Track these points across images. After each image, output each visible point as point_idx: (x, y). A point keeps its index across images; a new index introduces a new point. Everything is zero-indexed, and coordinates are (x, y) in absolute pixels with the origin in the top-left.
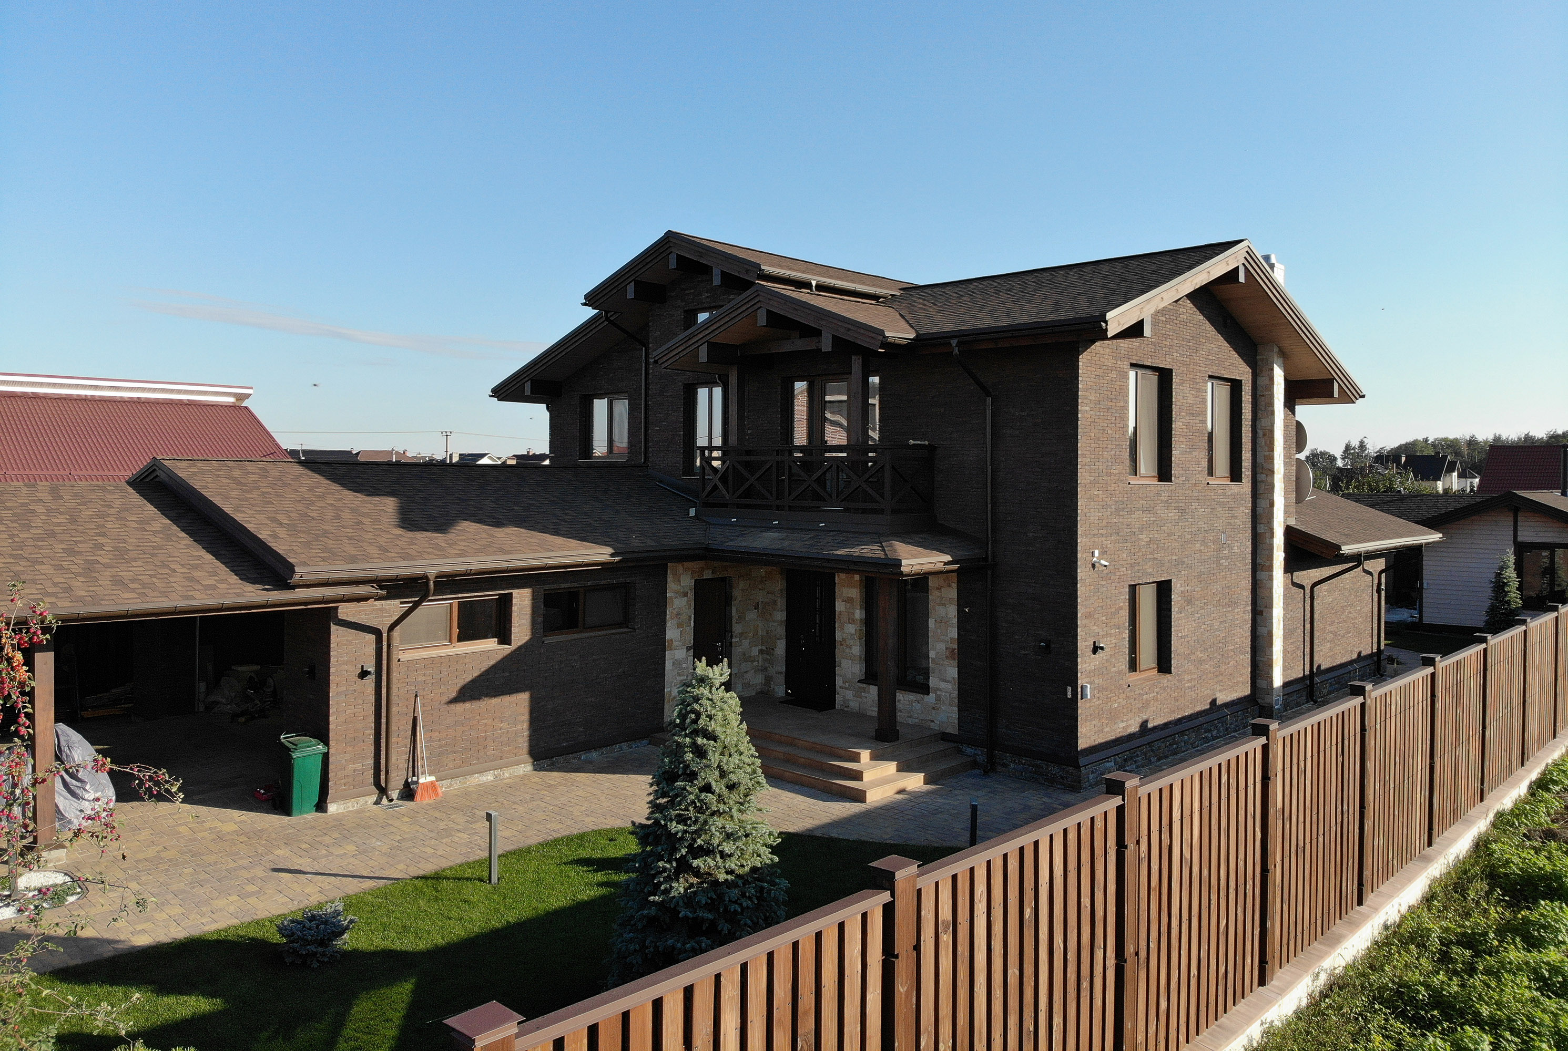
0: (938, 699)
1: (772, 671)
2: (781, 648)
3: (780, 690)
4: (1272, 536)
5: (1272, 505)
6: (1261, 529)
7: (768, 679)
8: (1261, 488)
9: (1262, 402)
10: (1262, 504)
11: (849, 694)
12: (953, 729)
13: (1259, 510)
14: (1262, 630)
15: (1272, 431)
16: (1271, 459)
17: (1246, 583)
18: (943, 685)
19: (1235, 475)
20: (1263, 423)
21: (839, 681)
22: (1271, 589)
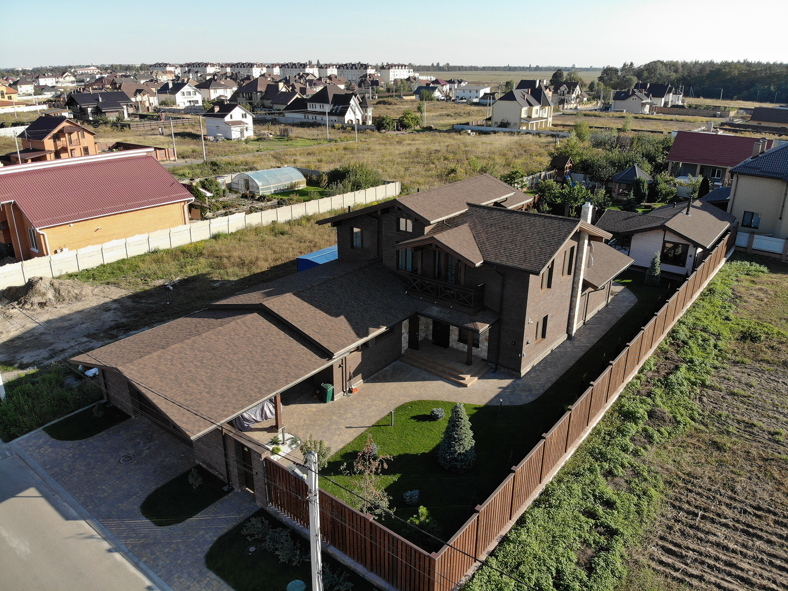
0: (481, 350)
1: (428, 333)
2: (431, 327)
3: (431, 338)
4: (578, 288)
5: (579, 279)
6: (575, 286)
7: (427, 335)
8: (577, 274)
9: (580, 249)
10: (576, 279)
11: (454, 344)
12: (486, 358)
13: (575, 280)
14: (572, 314)
15: (582, 258)
16: (580, 266)
17: (569, 303)
18: (483, 347)
19: (569, 273)
20: (580, 255)
21: (451, 340)
22: (576, 303)
